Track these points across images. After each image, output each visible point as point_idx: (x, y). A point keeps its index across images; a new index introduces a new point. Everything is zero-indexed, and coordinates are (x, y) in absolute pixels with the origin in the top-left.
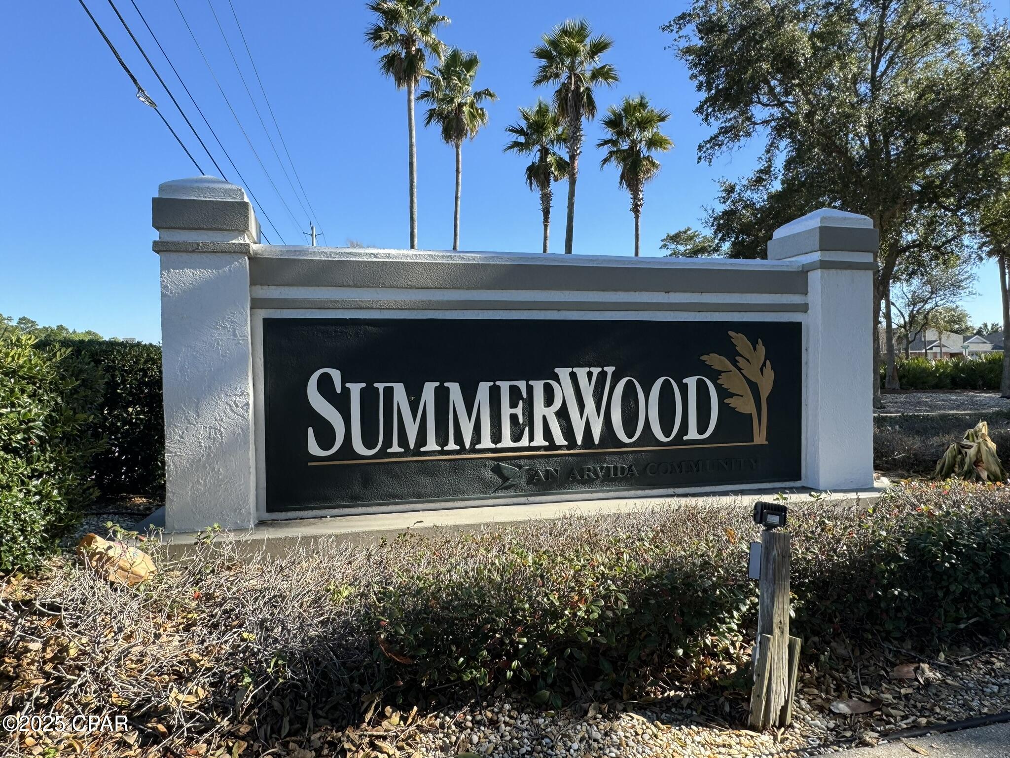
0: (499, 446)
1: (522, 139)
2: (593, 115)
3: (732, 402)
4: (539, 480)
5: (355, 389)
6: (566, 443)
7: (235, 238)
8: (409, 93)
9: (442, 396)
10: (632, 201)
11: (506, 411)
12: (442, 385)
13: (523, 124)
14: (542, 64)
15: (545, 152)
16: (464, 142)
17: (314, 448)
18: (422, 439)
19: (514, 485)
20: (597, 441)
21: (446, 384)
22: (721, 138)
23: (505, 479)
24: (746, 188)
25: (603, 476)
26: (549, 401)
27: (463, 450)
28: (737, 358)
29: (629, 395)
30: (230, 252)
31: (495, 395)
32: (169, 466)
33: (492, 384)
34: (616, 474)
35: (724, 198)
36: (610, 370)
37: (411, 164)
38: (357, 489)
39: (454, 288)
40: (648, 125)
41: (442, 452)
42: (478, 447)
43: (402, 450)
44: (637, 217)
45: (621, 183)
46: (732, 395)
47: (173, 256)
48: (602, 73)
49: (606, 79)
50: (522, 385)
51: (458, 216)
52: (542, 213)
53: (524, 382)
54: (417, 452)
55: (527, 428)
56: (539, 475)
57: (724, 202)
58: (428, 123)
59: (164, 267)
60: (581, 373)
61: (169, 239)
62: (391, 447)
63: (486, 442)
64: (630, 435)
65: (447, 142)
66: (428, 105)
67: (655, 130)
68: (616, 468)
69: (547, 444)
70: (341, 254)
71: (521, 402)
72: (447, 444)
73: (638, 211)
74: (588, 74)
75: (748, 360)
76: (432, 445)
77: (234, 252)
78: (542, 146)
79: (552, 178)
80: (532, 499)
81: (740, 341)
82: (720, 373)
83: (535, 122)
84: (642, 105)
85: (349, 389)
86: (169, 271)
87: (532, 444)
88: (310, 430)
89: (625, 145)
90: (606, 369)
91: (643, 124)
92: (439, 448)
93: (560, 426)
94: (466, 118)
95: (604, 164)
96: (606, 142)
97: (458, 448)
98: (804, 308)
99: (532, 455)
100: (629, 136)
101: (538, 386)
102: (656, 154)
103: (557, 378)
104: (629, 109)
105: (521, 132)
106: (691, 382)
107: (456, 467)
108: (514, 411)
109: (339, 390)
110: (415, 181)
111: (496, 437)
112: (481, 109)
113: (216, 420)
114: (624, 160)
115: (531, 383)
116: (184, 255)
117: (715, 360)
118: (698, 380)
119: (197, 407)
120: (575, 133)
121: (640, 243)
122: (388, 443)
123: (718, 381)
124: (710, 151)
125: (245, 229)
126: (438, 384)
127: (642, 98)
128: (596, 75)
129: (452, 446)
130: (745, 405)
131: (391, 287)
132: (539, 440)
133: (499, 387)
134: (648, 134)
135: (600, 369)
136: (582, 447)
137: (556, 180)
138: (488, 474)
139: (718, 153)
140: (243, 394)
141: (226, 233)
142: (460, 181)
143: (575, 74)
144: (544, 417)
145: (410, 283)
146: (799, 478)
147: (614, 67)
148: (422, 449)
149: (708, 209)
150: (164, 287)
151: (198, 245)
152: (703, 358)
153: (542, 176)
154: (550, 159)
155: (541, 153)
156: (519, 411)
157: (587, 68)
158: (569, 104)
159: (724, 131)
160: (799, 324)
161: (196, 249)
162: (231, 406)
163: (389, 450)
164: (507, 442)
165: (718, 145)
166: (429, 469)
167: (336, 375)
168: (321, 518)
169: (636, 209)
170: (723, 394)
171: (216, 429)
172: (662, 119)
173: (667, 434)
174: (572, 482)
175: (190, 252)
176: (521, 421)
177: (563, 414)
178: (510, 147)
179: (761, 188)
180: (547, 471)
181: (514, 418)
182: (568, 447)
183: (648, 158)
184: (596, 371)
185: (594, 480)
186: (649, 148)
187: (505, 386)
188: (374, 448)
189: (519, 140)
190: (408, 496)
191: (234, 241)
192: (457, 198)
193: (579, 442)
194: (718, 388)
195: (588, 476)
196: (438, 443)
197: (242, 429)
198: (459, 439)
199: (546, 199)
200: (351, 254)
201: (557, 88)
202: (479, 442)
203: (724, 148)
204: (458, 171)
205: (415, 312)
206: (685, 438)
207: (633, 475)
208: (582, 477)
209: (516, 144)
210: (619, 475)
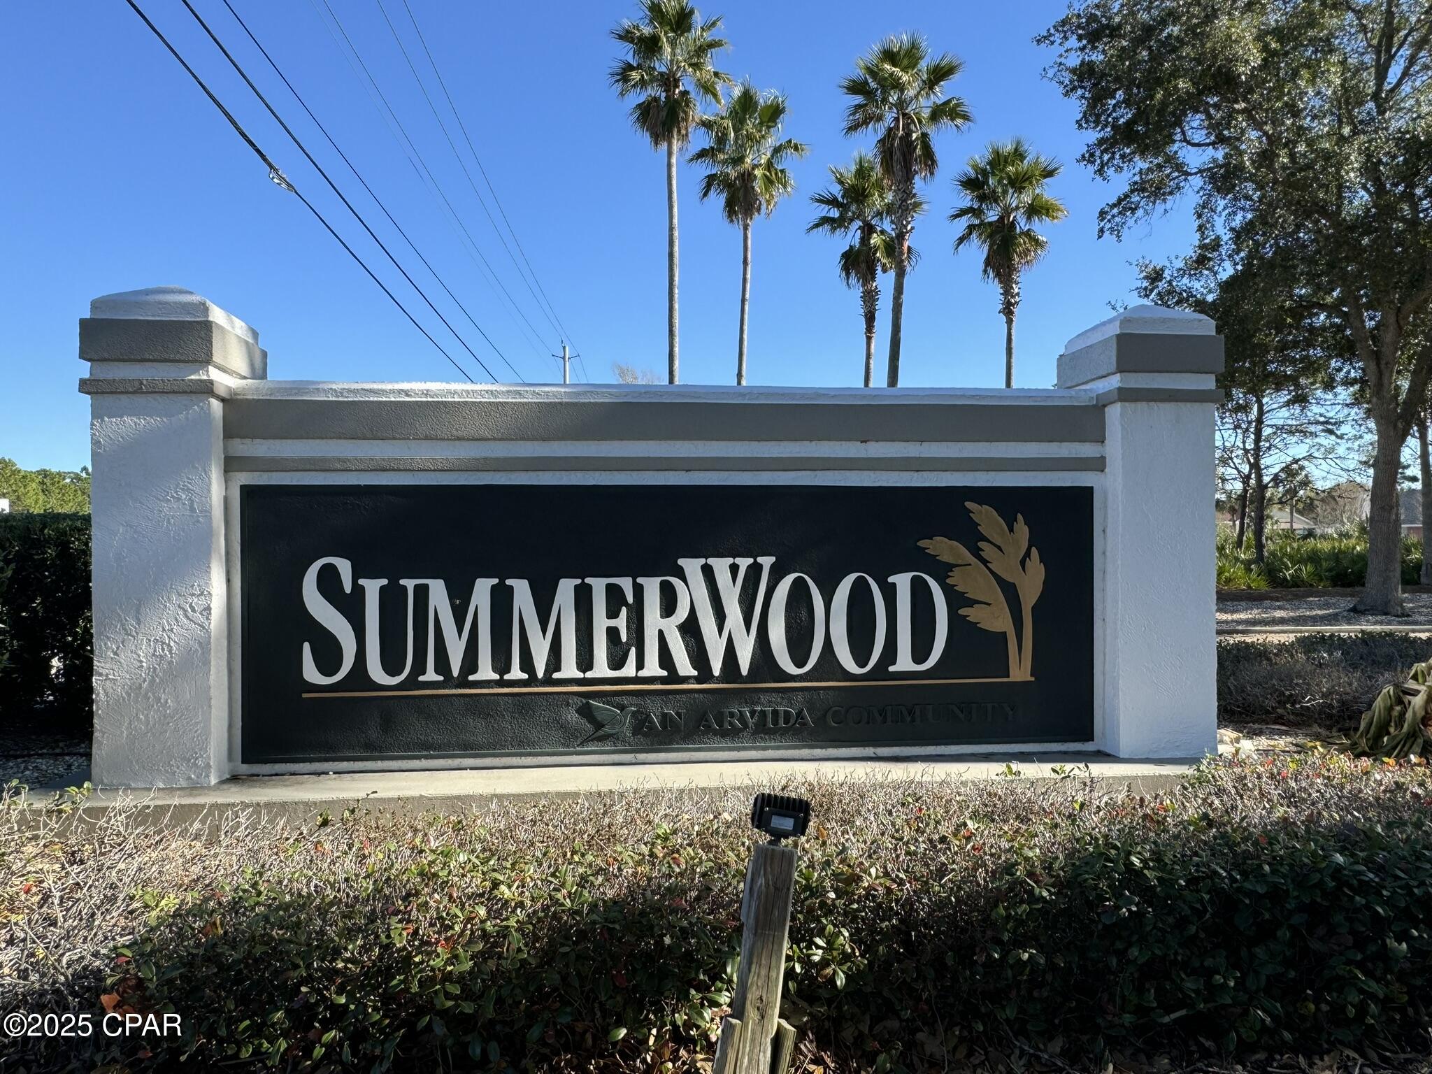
0: (589, 675)
1: (835, 213)
2: (932, 173)
3: (972, 614)
4: (652, 727)
5: (373, 588)
6: (695, 673)
7: (196, 372)
8: (670, 154)
9: (502, 600)
10: (1002, 297)
11: (601, 622)
12: (502, 582)
13: (837, 190)
14: (857, 102)
15: (868, 230)
16: (756, 221)
17: (311, 673)
18: (470, 662)
19: (611, 735)
20: (744, 670)
21: (509, 582)
22: (1135, 198)
23: (599, 726)
24: (1183, 272)
25: (755, 725)
26: (669, 607)
27: (532, 680)
28: (981, 544)
29: (799, 601)
30: (185, 392)
31: (583, 599)
32: (98, 695)
33: (579, 581)
34: (775, 722)
35: (1146, 289)
36: (767, 561)
37: (671, 255)
38: (373, 733)
39: (523, 439)
40: (1026, 184)
41: (501, 683)
42: (556, 675)
43: (441, 678)
44: (1010, 322)
45: (985, 271)
46: (971, 603)
47: (109, 399)
48: (947, 111)
49: (952, 119)
50: (626, 584)
51: (746, 327)
52: (863, 319)
53: (630, 579)
54: (463, 682)
55: (633, 649)
56: (652, 722)
57: (1147, 296)
58: (705, 195)
59: (97, 414)
60: (721, 566)
61: (101, 377)
62: (424, 673)
63: (569, 669)
64: (800, 662)
65: (732, 221)
66: (704, 169)
67: (1038, 191)
68: (775, 713)
69: (665, 673)
70: (356, 391)
71: (624, 610)
72: (509, 671)
73: (1011, 313)
74: (926, 114)
75: (1000, 548)
76: (486, 671)
77: (191, 392)
78: (864, 221)
79: (879, 268)
80: (642, 757)
81: (986, 517)
82: (951, 567)
83: (852, 186)
84: (1018, 154)
85: (363, 588)
86: (103, 420)
87: (642, 674)
88: (306, 647)
89: (992, 216)
90: (760, 560)
91: (1019, 183)
92: (497, 677)
93: (687, 646)
94: (758, 186)
95: (959, 244)
96: (963, 212)
97: (525, 676)
98: (1099, 465)
99: (640, 691)
100: (996, 201)
101: (652, 586)
102: (1041, 228)
103: (681, 575)
104: (998, 161)
105: (833, 202)
106: (902, 582)
107: (523, 705)
108: (612, 623)
109: (348, 589)
110: (676, 278)
111: (585, 662)
112: (782, 171)
113: (164, 630)
114: (991, 236)
115: (640, 580)
116: (123, 397)
117: (943, 547)
118: (914, 579)
119: (138, 611)
120: (905, 201)
121: (1013, 360)
122: (419, 667)
123: (948, 581)
124: (1117, 219)
125: (207, 360)
126: (496, 581)
127: (1018, 144)
128: (938, 113)
129: (516, 673)
130: (994, 618)
131: (426, 438)
132: (653, 668)
133: (590, 587)
134: (1027, 198)
135: (751, 561)
136: (720, 680)
137: (884, 270)
138: (572, 717)
139: (1131, 222)
140: (202, 594)
141: (182, 365)
142: (749, 276)
143: (904, 115)
144: (661, 633)
145: (455, 433)
146: (1089, 737)
147: (965, 101)
148: (471, 678)
149: (1118, 306)
150: (95, 443)
151: (141, 383)
152: (922, 544)
153: (863, 266)
154: (875, 240)
155: (863, 232)
156: (621, 622)
157: (924, 106)
158: (895, 158)
159: (1138, 187)
160: (1089, 490)
161: (138, 389)
162: (185, 611)
163: (421, 678)
164: (601, 668)
165: (1130, 209)
166: (481, 707)
167: (344, 567)
168: (319, 774)
169: (1008, 310)
170: (956, 600)
171: (163, 643)
172: (1049, 173)
173: (861, 660)
174: (704, 733)
175: (131, 393)
176: (624, 638)
177: (690, 629)
178: (817, 226)
179: (1206, 272)
180: (664, 716)
181: (612, 633)
182: (698, 680)
183: (1028, 234)
184: (744, 563)
185: (740, 730)
186: (1029, 218)
187: (598, 585)
188: (399, 673)
189: (832, 215)
190: (449, 746)
191: (193, 377)
192: (743, 301)
193: (716, 672)
194: (948, 591)
195: (730, 723)
196: (495, 670)
197: (200, 643)
198: (527, 664)
199: (870, 298)
200: (371, 391)
201: (880, 135)
202: (558, 669)
203: (1140, 213)
204: (745, 262)
205: (466, 475)
206: (891, 669)
207: (804, 724)
208: (721, 725)
209: (825, 220)
210: (782, 723)
